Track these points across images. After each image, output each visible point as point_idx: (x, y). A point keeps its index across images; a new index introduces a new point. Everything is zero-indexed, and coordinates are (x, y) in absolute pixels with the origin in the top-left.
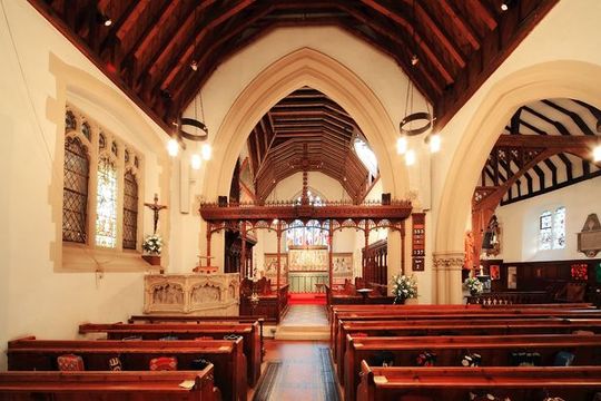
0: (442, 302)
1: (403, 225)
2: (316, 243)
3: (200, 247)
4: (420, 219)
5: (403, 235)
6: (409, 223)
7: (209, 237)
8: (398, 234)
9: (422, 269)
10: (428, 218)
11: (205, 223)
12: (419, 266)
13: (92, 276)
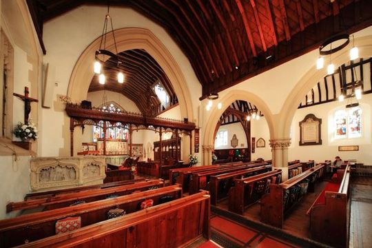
0: (206, 164)
1: (191, 133)
2: (118, 138)
3: (64, 136)
4: (197, 131)
5: (191, 137)
6: (193, 132)
7: (72, 129)
8: (189, 136)
9: (198, 152)
10: (200, 131)
11: (68, 119)
12: (197, 151)
13: (10, 158)
